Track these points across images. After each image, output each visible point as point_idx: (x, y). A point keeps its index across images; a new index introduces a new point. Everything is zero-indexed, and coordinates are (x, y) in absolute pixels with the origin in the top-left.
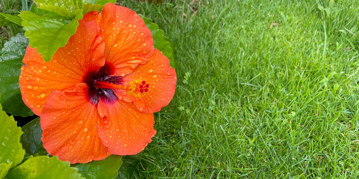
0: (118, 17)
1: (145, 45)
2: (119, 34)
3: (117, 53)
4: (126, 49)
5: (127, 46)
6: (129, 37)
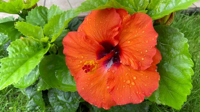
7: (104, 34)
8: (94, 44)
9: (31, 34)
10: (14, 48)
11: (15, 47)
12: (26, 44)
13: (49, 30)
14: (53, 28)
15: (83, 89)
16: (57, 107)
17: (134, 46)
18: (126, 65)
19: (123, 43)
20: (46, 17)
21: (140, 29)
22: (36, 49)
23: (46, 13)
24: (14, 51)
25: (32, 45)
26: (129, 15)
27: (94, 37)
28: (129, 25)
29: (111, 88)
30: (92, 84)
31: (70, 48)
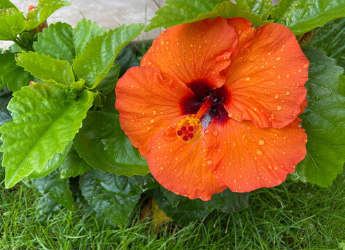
0: (282, 50)
1: (279, 108)
3: (242, 88)
4: (254, 93)
5: (258, 91)
7: (197, 67)
8: (177, 88)
9: (49, 75)
10: (22, 104)
11: (23, 101)
12: (43, 95)
13: (83, 66)
14: (90, 63)
15: (162, 168)
16: (99, 203)
17: (261, 86)
18: (244, 121)
19: (235, 81)
20: (72, 43)
21: (269, 54)
22: (62, 103)
23: (71, 36)
24: (22, 108)
25: (53, 96)
26: (253, 28)
27: (177, 75)
28: (249, 47)
29: (216, 162)
30: (177, 159)
31: (130, 98)
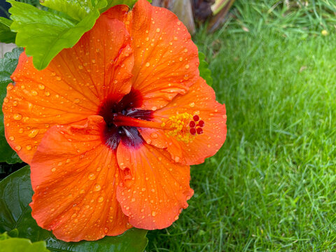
0: (153, 22)
1: (187, 66)
2: (154, 49)
3: (148, 76)
6: (168, 53)
